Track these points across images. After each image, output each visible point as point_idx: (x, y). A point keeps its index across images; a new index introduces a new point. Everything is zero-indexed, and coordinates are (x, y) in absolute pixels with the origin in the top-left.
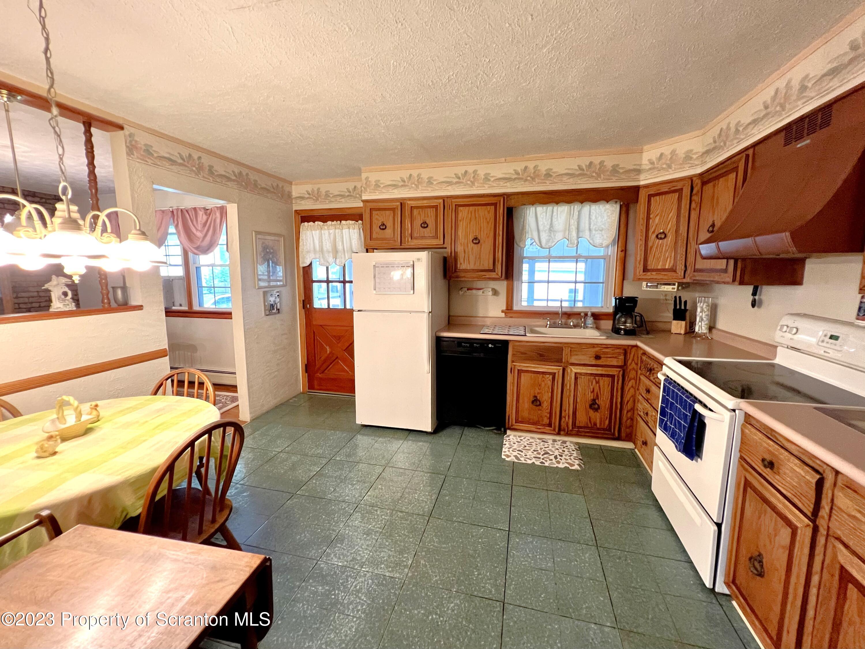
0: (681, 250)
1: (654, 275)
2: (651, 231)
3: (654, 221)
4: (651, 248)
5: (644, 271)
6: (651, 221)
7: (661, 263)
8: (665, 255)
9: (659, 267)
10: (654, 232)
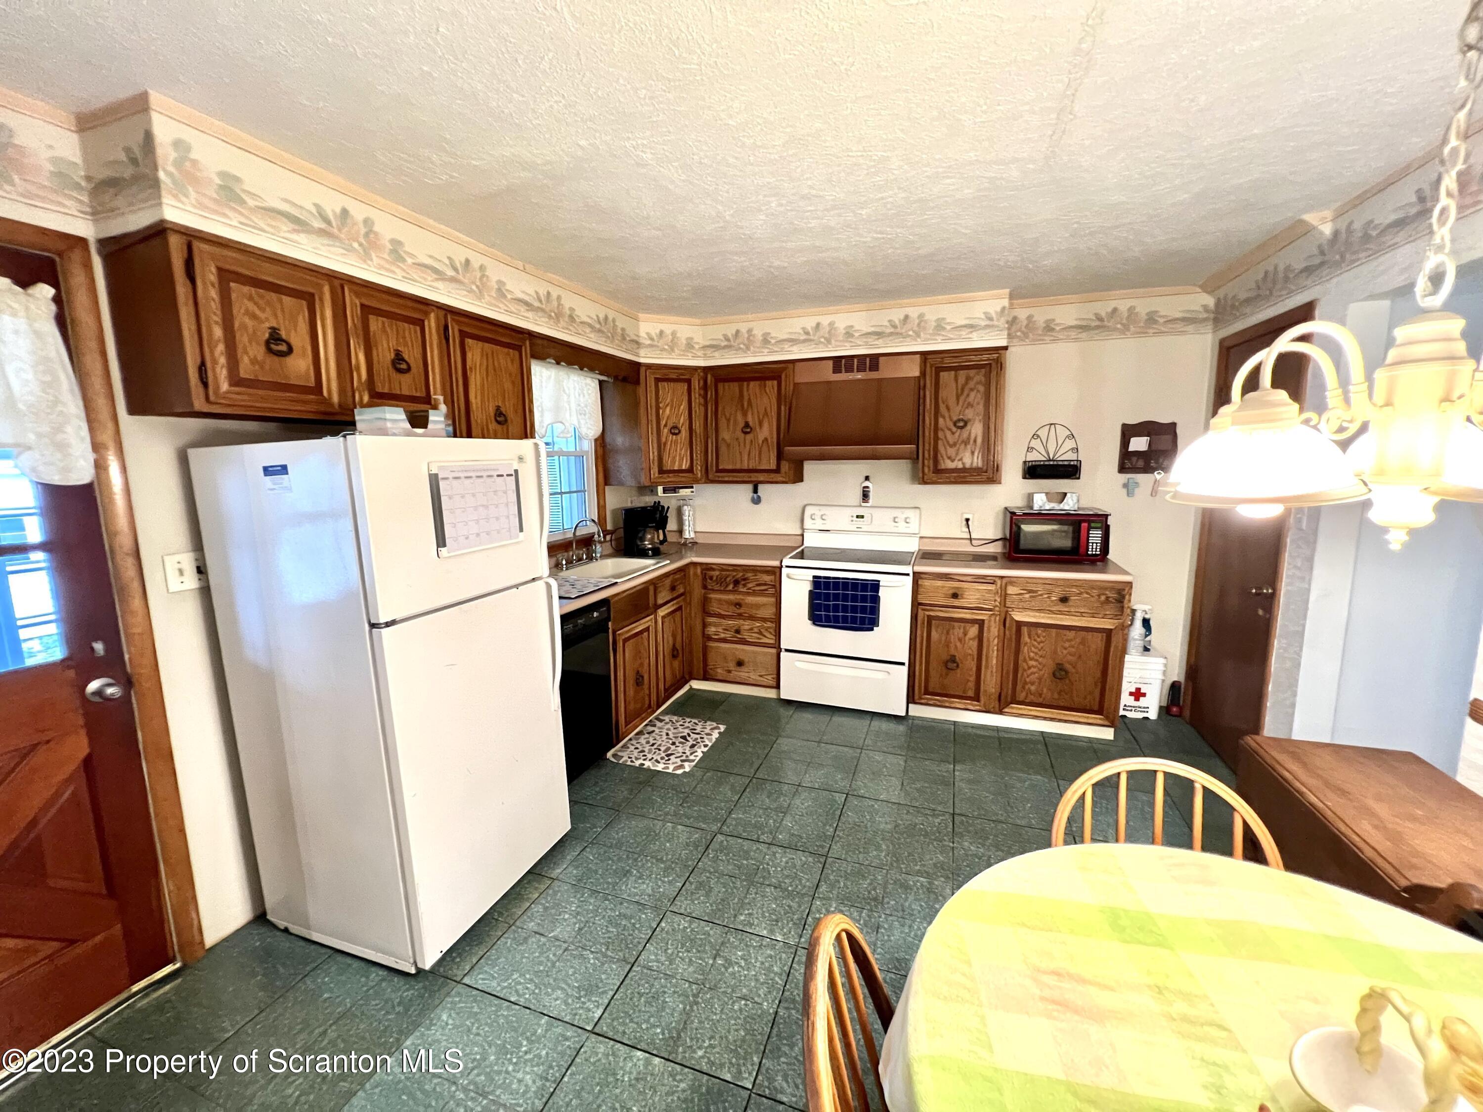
0: (698, 448)
1: (672, 478)
2: (663, 423)
3: (664, 411)
4: (665, 444)
5: (659, 473)
6: (661, 412)
7: (677, 463)
8: (680, 454)
9: (676, 468)
10: (665, 425)
